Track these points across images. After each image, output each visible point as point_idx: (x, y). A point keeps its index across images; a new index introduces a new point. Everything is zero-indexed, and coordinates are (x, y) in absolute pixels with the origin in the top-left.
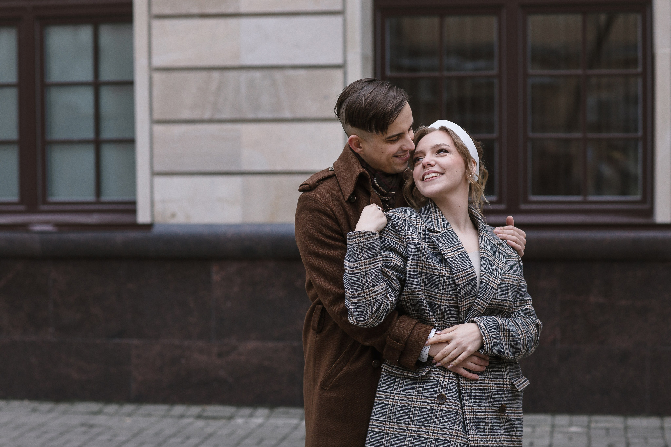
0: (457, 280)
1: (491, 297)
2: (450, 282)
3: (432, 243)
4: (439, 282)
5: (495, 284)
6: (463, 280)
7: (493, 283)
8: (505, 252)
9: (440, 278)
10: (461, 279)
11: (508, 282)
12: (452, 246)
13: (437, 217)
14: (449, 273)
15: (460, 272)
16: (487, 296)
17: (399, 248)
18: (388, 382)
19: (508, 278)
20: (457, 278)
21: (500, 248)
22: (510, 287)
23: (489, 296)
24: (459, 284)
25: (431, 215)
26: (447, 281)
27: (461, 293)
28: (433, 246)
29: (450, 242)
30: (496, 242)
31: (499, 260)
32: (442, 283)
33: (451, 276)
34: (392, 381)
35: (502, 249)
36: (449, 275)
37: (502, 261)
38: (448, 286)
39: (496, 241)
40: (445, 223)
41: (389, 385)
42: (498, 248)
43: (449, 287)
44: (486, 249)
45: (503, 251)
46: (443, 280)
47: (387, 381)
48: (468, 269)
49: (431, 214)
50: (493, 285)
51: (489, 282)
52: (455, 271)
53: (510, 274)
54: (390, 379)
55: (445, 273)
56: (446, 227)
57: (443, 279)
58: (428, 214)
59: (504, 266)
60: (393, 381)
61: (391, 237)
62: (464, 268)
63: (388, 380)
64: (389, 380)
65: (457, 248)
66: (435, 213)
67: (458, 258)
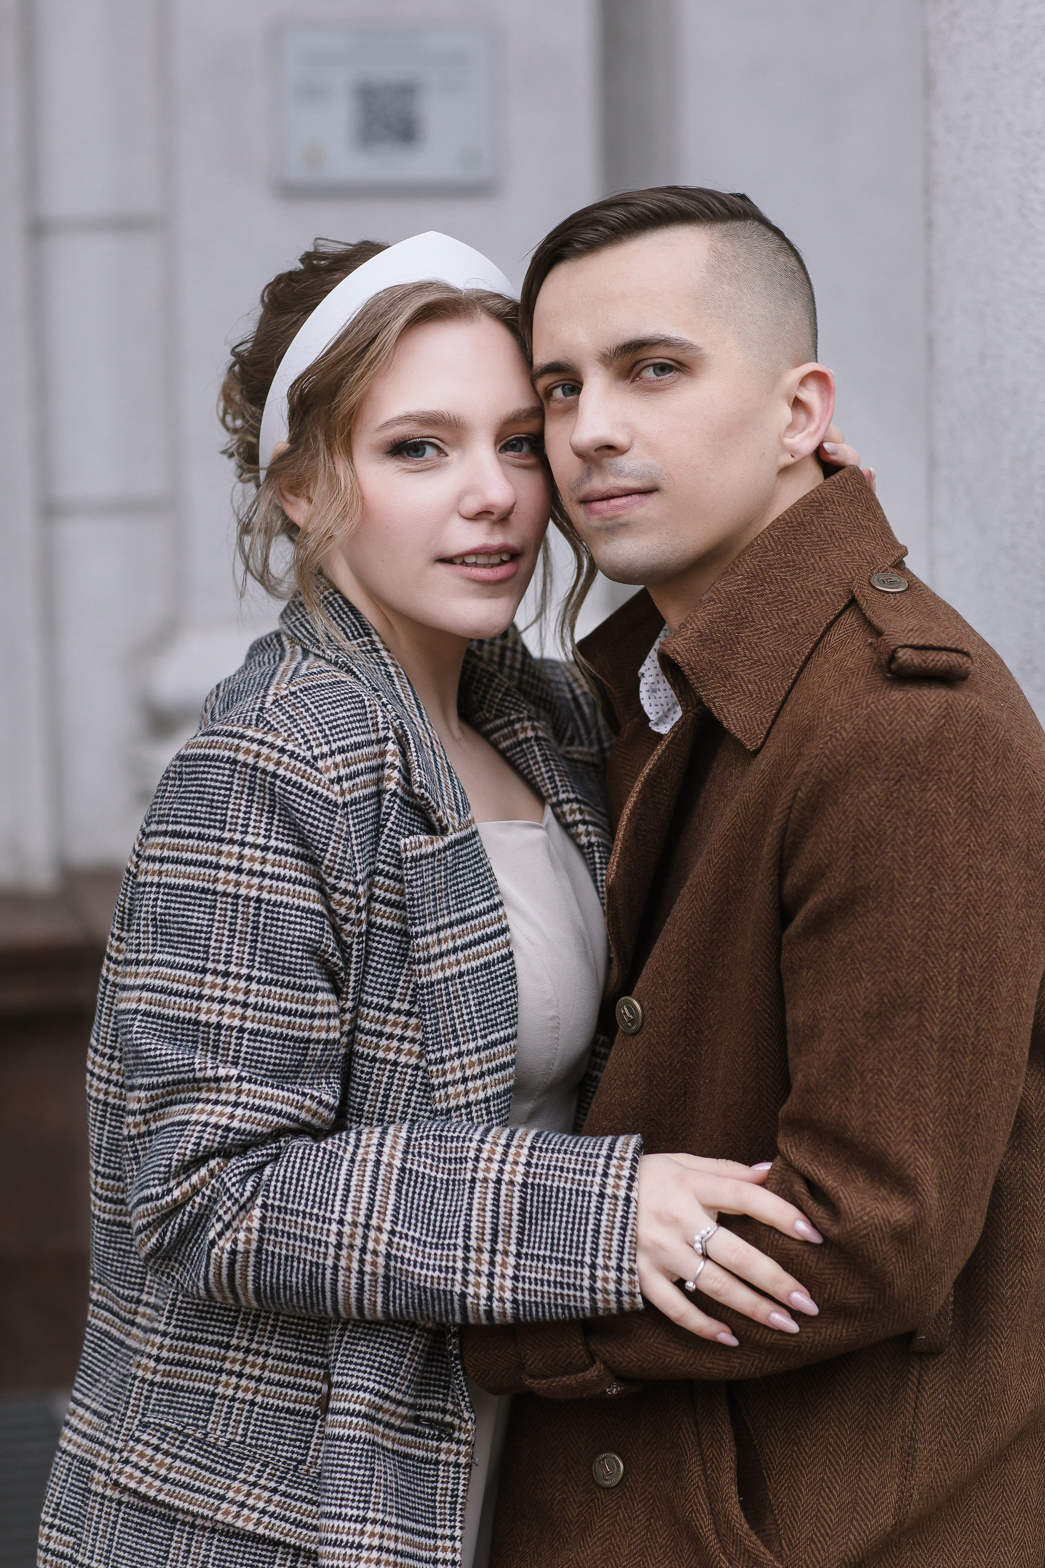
0: (443, 1092)
3: (395, 880)
4: (368, 1086)
9: (373, 1068)
10: (461, 1088)
12: (462, 921)
15: (460, 1055)
18: (143, 1539)
20: (441, 1080)
24: (449, 1110)
26: (403, 1086)
28: (394, 897)
34: (158, 1537)
36: (413, 1061)
38: (404, 1106)
41: (145, 1552)
43: (410, 1111)
46: (385, 1079)
47: (138, 1537)
48: (495, 1044)
52: (438, 1050)
54: (151, 1528)
55: (399, 1051)
57: (387, 1073)
60: (163, 1539)
62: (482, 1037)
63: (140, 1531)
64: (145, 1532)
65: (479, 933)
67: (470, 987)
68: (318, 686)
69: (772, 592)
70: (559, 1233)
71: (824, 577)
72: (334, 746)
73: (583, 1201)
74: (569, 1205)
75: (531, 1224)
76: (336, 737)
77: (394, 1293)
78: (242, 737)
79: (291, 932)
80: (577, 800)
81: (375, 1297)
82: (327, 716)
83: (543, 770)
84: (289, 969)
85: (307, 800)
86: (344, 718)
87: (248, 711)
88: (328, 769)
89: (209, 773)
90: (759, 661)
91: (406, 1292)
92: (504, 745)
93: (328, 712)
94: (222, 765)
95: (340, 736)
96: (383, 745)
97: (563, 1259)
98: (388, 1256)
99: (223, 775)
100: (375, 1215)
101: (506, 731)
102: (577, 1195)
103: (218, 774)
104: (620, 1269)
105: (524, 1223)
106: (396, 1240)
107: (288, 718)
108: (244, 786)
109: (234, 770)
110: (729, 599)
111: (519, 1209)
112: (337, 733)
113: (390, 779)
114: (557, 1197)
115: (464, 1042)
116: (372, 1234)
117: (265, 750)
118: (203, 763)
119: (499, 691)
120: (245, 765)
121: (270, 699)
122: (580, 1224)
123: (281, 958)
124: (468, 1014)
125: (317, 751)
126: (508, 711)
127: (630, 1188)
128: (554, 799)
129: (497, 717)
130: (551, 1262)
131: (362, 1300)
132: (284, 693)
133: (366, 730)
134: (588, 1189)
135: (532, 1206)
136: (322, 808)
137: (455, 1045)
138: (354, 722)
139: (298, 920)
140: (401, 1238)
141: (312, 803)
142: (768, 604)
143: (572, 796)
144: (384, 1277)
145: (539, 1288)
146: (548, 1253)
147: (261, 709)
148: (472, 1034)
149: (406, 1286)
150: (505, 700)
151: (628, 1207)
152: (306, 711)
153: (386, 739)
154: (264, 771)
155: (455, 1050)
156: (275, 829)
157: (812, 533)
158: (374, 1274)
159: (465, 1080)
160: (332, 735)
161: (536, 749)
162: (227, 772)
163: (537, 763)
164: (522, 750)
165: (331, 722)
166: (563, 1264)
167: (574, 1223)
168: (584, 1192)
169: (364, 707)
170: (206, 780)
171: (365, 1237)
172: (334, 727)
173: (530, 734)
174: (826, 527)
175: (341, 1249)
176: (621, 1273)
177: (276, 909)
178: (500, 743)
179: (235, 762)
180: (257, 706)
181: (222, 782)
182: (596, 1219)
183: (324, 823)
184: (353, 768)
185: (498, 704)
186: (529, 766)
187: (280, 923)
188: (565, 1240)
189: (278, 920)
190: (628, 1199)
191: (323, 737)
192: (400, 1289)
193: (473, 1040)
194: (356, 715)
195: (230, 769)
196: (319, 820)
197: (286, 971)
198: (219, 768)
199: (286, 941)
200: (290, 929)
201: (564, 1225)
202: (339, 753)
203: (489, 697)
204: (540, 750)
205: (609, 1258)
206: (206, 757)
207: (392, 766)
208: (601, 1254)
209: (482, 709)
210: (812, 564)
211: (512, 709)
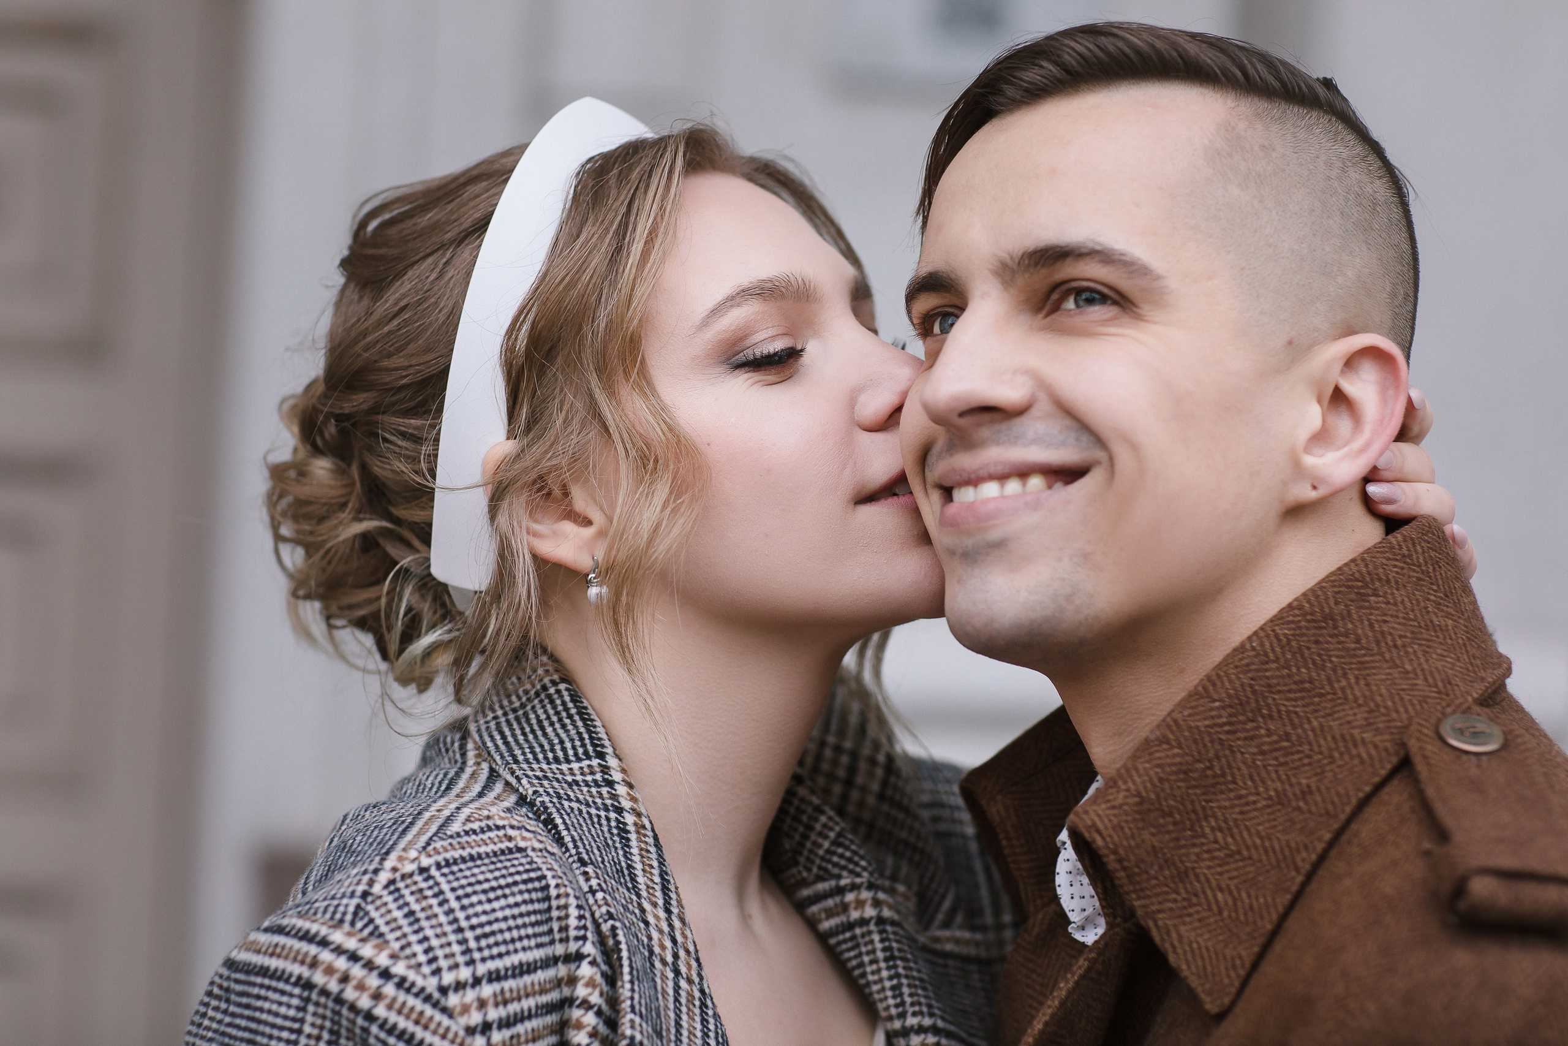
68: (472, 858)
69: (1270, 733)
71: (1361, 715)
72: (481, 969)
76: (486, 953)
78: (324, 943)
80: (935, 1030)
82: (476, 915)
83: (885, 974)
86: (505, 919)
87: (343, 896)
88: (465, 1009)
89: (266, 999)
90: (1239, 852)
92: (826, 925)
93: (479, 909)
94: (288, 988)
95: (495, 951)
96: (573, 966)
99: (289, 1006)
101: (830, 902)
103: (280, 1004)
107: (406, 916)
108: (322, 1028)
109: (307, 1000)
110: (1195, 741)
112: (489, 947)
113: (579, 1026)
117: (357, 971)
118: (259, 980)
119: (826, 837)
120: (324, 992)
121: (384, 877)
125: (448, 978)
126: (836, 871)
128: (897, 1025)
129: (820, 879)
132: (409, 868)
133: (546, 939)
138: (525, 926)
142: (1262, 753)
143: (927, 1022)
147: (365, 895)
150: (833, 853)
152: (441, 904)
153: (579, 957)
154: (353, 1008)
157: (1346, 635)
160: (480, 949)
161: (876, 937)
162: (295, 1002)
163: (874, 961)
164: (854, 938)
165: (481, 925)
169: (548, 898)
170: (261, 1010)
172: (486, 936)
173: (870, 912)
174: (1371, 625)
178: (820, 921)
179: (309, 985)
180: (360, 889)
181: (285, 1017)
184: (513, 1008)
185: (823, 858)
186: (861, 965)
191: (464, 953)
194: (529, 914)
195: (300, 997)
198: (283, 993)
202: (490, 981)
203: (808, 845)
204: (882, 941)
206: (264, 971)
207: (586, 1005)
209: (797, 863)
210: (1343, 689)
211: (844, 868)
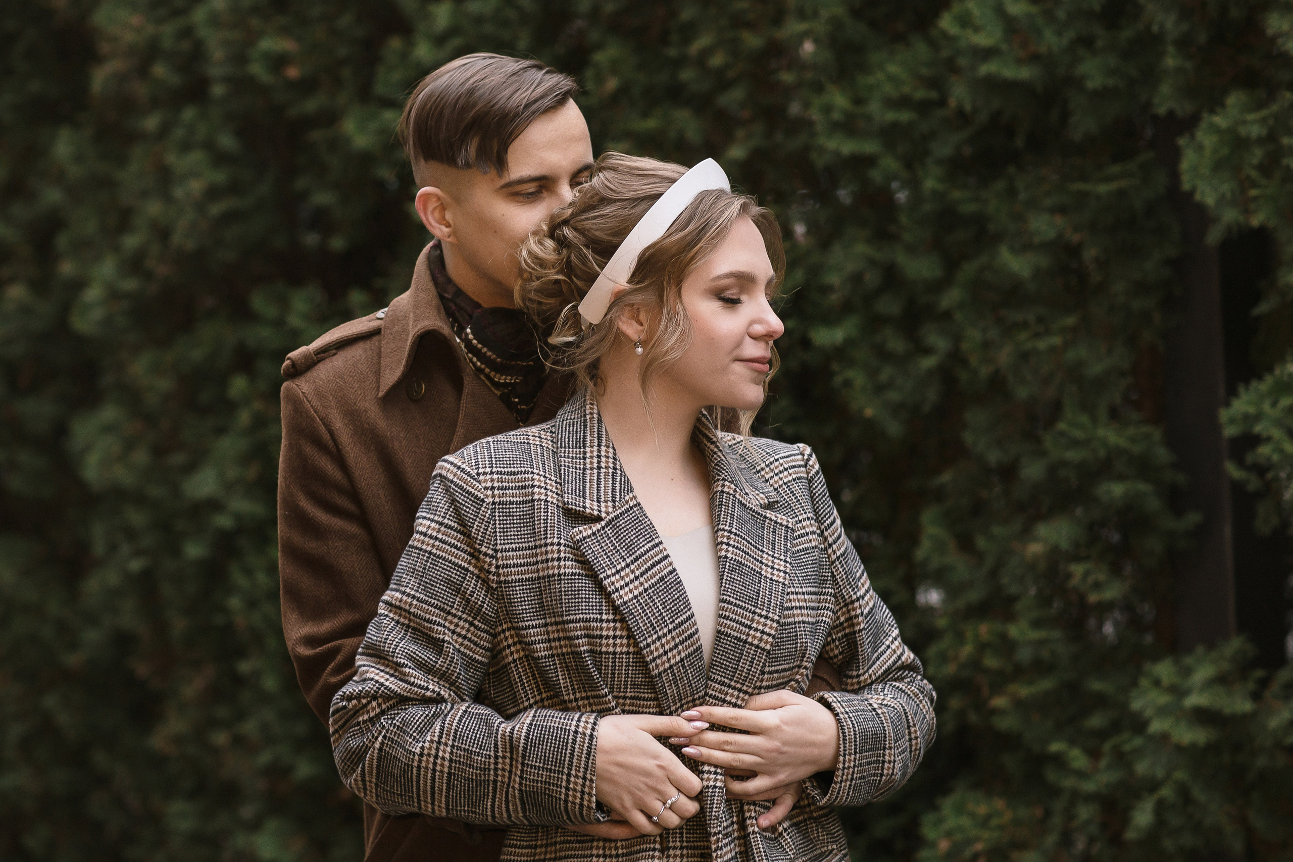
0: (654, 664)
1: (754, 676)
2: (630, 668)
5: (765, 637)
6: (669, 660)
7: (758, 635)
8: (787, 527)
11: (797, 619)
12: (636, 560)
13: (599, 462)
14: (625, 641)
15: (659, 638)
16: (744, 674)
17: (472, 592)
19: (796, 608)
20: (651, 657)
21: (773, 518)
22: (805, 631)
23: (749, 674)
24: (660, 674)
25: (585, 453)
27: (667, 694)
29: (630, 548)
30: (762, 502)
31: (773, 556)
32: (610, 672)
33: (631, 649)
35: (779, 521)
36: (625, 649)
37: (782, 557)
39: (762, 499)
40: (618, 485)
42: (767, 521)
44: (735, 534)
45: (781, 525)
48: (681, 624)
49: (584, 447)
50: (761, 640)
51: (748, 635)
52: (644, 640)
53: (800, 593)
55: (615, 645)
56: (618, 499)
58: (576, 448)
59: (788, 571)
61: (453, 550)
62: (671, 623)
65: (651, 562)
66: (595, 448)
67: (655, 595)
70: (549, 753)
73: (565, 735)
74: (556, 737)
75: (531, 746)
77: (454, 783)
79: (442, 575)
81: (442, 786)
84: (436, 595)
85: (465, 497)
88: (484, 482)
91: (461, 782)
97: (551, 769)
98: (451, 761)
100: (444, 736)
102: (561, 731)
104: (584, 778)
105: (527, 745)
106: (455, 751)
111: (525, 736)
114: (549, 732)
115: (660, 630)
116: (442, 747)
122: (562, 749)
123: (433, 588)
124: (657, 612)
127: (593, 729)
130: (543, 771)
131: (434, 787)
134: (568, 728)
135: (533, 735)
136: (473, 502)
137: (655, 633)
139: (448, 568)
140: (457, 750)
141: (468, 498)
144: (448, 774)
145: (535, 784)
146: (541, 765)
148: (664, 623)
149: (461, 778)
151: (592, 742)
155: (655, 636)
156: (449, 513)
158: (442, 772)
159: (666, 653)
166: (551, 772)
167: (558, 748)
168: (565, 729)
171: (437, 749)
175: (422, 757)
176: (586, 781)
177: (438, 560)
182: (572, 746)
183: (473, 511)
187: (438, 568)
188: (553, 758)
189: (437, 566)
190: (591, 736)
192: (457, 780)
193: (666, 626)
196: (470, 509)
197: (434, 597)
199: (438, 579)
200: (442, 572)
201: (552, 749)
205: (579, 771)
208: (574, 768)
